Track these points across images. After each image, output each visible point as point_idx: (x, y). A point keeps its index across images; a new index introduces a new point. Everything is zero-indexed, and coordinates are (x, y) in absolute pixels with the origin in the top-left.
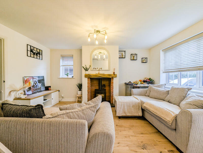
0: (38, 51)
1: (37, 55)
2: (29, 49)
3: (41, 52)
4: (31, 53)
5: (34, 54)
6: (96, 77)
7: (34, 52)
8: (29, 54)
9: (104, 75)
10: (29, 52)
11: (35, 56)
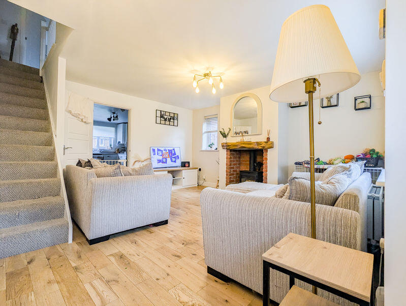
0: (172, 115)
1: (169, 120)
2: (159, 115)
3: (176, 116)
4: (162, 119)
5: (165, 120)
6: (238, 147)
7: (166, 117)
8: (158, 121)
9: (250, 143)
10: (159, 119)
11: (167, 123)
